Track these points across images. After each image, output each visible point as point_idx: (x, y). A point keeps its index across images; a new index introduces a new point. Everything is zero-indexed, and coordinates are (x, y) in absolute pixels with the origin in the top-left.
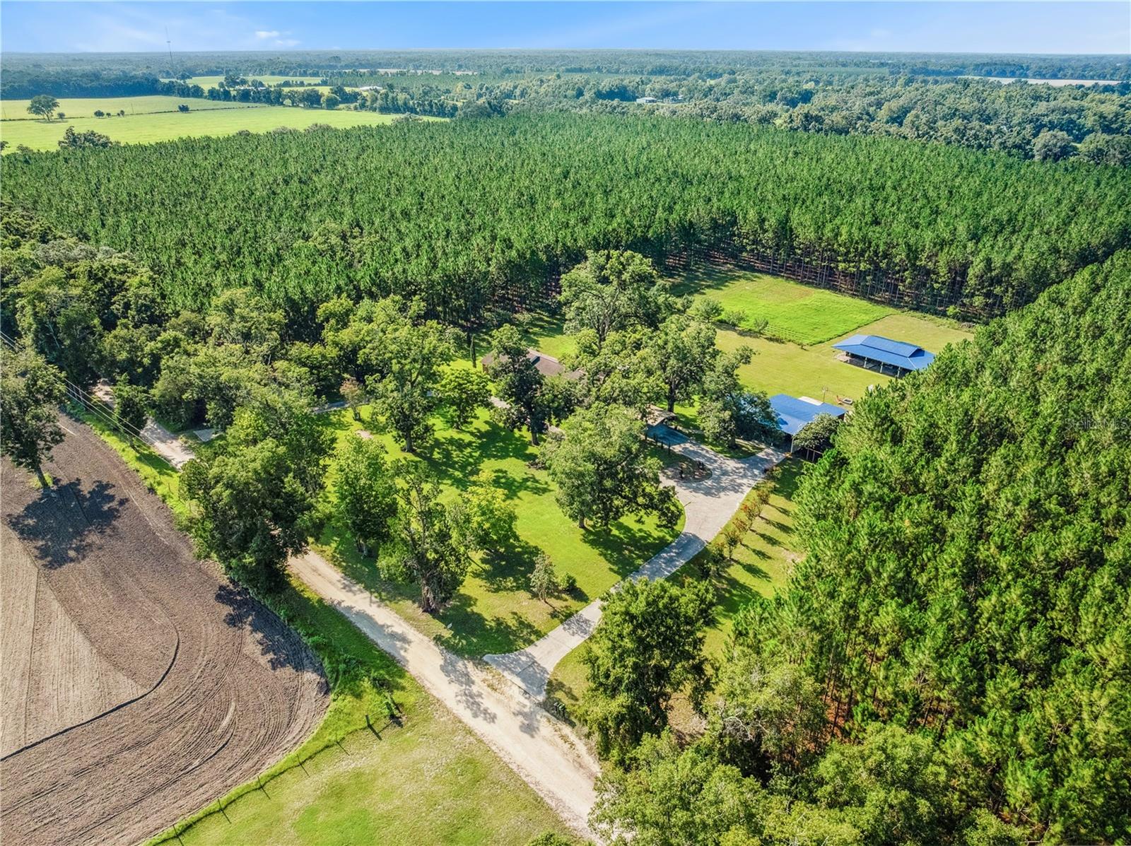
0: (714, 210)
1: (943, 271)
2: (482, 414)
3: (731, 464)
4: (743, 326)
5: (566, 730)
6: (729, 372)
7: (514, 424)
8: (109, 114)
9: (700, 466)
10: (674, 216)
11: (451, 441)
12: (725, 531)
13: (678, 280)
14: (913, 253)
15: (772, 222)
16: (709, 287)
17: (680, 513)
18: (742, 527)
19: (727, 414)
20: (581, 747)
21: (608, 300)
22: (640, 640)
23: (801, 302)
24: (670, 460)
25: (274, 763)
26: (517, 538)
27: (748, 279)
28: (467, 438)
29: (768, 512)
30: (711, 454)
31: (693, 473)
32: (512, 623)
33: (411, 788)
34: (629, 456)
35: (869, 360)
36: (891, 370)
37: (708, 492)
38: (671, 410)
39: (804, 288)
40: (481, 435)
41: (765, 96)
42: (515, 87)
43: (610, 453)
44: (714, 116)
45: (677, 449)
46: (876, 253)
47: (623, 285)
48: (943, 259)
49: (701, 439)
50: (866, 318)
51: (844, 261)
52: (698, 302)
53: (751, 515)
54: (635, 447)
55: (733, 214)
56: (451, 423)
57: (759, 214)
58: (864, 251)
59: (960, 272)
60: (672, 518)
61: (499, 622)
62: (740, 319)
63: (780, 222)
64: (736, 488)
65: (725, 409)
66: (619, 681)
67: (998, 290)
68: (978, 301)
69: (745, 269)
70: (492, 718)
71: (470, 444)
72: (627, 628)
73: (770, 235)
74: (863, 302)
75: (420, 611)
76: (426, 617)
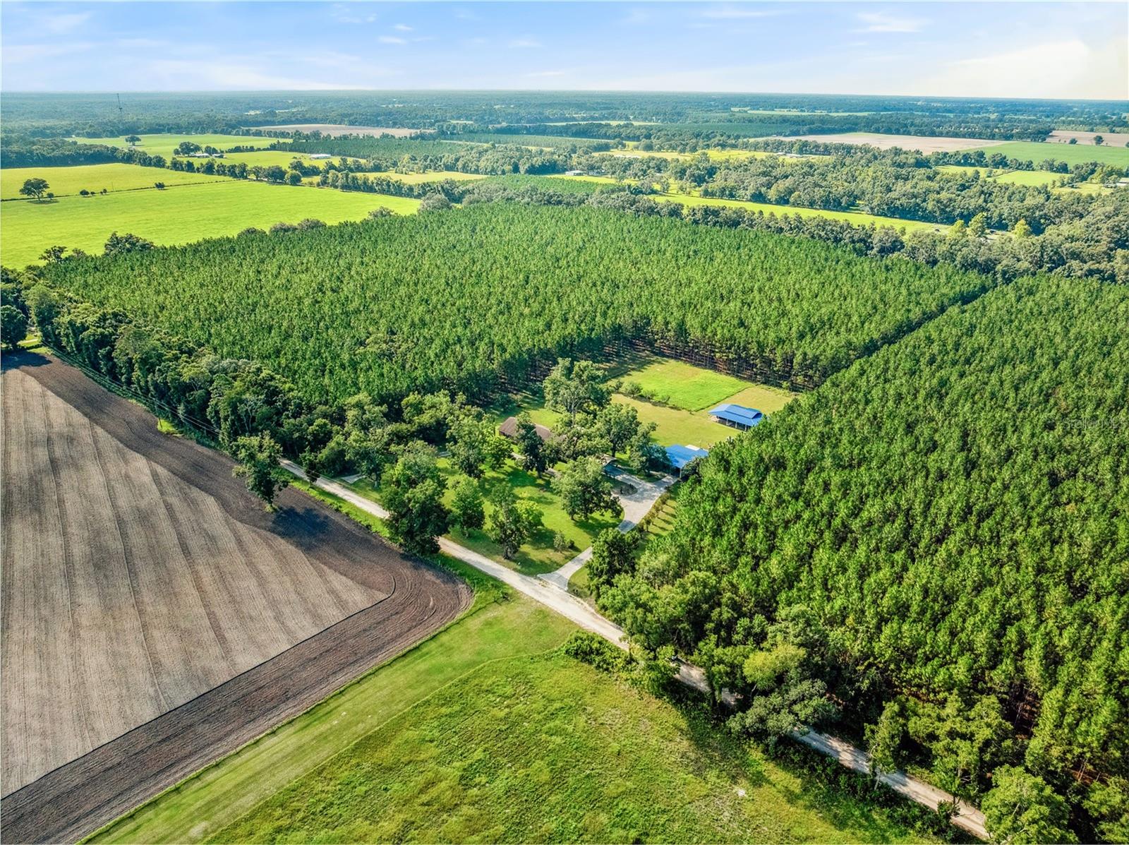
0: (635, 314)
1: (779, 360)
2: (508, 461)
3: (649, 485)
4: (655, 399)
5: (579, 599)
6: (645, 435)
7: (528, 467)
8: (93, 193)
9: (632, 487)
10: (608, 321)
11: (494, 478)
12: (645, 519)
13: (613, 364)
14: (761, 347)
15: (673, 324)
16: (633, 369)
17: (622, 510)
18: (653, 515)
19: (644, 458)
20: (586, 604)
21: (573, 389)
22: (610, 552)
23: (692, 380)
24: (616, 483)
25: (459, 616)
26: (543, 525)
27: (659, 363)
28: (502, 476)
29: (666, 508)
30: (638, 480)
31: (629, 490)
32: (548, 562)
33: (519, 621)
34: (597, 482)
35: (729, 421)
36: (742, 426)
37: (636, 500)
38: (613, 456)
39: (696, 369)
40: (509, 474)
41: (676, 172)
42: (457, 160)
43: (588, 481)
44: (634, 207)
45: (619, 478)
46: (739, 347)
47: (582, 382)
48: (779, 352)
49: (631, 472)
50: (732, 390)
51: (720, 352)
52: (627, 381)
53: (658, 510)
54: (599, 478)
55: (647, 318)
56: (493, 468)
57: (665, 318)
58: (732, 345)
59: (789, 360)
60: (618, 513)
61: (542, 562)
62: (653, 395)
63: (678, 325)
64: (651, 498)
65: (642, 456)
66: (602, 571)
67: (810, 372)
68: (800, 379)
69: (656, 354)
70: (548, 597)
71: (504, 480)
72: (606, 546)
73: (672, 333)
74: (733, 379)
75: (502, 559)
76: (506, 561)
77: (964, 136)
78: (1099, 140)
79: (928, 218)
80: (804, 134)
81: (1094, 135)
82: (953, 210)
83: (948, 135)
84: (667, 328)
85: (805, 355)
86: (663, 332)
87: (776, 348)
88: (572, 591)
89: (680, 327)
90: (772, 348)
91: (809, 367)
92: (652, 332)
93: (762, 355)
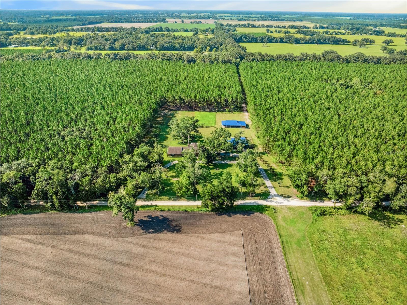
20: (294, 199)
32: (264, 192)
35: (231, 126)
36: (236, 127)
61: (262, 193)
70: (283, 203)
74: (207, 112)
75: (251, 198)
76: (253, 198)
77: (142, 22)
78: (183, 21)
79: (177, 50)
80: (87, 25)
81: (181, 20)
82: (185, 46)
83: (137, 22)
84: (175, 99)
85: (233, 98)
86: (173, 101)
87: (220, 98)
88: (285, 197)
89: (180, 98)
90: (219, 98)
91: (235, 102)
92: (168, 102)
93: (216, 101)
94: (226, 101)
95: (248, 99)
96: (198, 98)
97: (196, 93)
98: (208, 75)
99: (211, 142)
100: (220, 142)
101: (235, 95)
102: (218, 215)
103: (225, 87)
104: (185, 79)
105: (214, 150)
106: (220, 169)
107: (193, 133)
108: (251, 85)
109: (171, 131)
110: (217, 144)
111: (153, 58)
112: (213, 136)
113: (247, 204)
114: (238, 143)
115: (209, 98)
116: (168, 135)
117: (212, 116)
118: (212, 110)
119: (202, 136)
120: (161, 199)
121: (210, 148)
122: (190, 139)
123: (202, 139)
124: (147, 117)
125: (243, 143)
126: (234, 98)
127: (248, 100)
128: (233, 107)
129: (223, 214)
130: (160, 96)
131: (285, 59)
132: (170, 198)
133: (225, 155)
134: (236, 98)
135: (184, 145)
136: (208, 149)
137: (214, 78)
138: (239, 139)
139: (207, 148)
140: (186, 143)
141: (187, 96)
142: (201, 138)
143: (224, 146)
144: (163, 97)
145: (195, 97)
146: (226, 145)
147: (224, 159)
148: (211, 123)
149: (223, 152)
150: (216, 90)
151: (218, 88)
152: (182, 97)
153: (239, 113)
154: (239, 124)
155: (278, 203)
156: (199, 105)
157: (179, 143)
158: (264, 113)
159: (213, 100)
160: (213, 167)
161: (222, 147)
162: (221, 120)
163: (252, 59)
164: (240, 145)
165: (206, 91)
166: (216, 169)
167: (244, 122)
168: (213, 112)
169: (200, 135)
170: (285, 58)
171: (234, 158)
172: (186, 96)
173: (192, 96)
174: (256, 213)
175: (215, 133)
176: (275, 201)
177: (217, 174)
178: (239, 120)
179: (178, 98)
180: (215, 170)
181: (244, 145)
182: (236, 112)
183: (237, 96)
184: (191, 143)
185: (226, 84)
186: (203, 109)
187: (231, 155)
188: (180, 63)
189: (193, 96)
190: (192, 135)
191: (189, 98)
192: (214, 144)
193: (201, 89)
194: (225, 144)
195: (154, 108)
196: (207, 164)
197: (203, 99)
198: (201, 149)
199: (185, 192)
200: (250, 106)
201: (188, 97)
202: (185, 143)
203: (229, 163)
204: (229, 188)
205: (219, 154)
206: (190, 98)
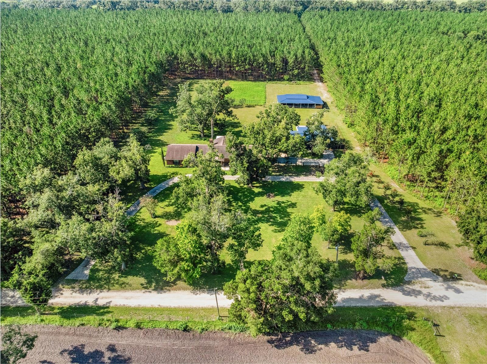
1: (279, 62)
5: (463, 283)
62: (233, 102)
67: (302, 66)
74: (250, 82)
75: (360, 281)
76: (366, 282)
84: (193, 57)
85: (296, 56)
86: (191, 61)
87: (274, 55)
88: (445, 279)
89: (203, 56)
90: (272, 57)
91: (300, 63)
92: (181, 63)
93: (267, 62)
94: (285, 61)
95: (322, 59)
96: (234, 55)
97: (232, 48)
98: (253, 26)
99: (258, 133)
100: (278, 134)
101: (300, 52)
102: (278, 347)
103: (282, 42)
104: (215, 29)
105: (264, 151)
106: (276, 195)
107: (221, 116)
108: (326, 37)
109: (176, 112)
110: (271, 140)
111: (170, 7)
112: (263, 121)
113: (353, 304)
114: (314, 136)
115: (254, 56)
116: (174, 121)
117: (260, 88)
118: (258, 78)
119: (239, 123)
120: (123, 286)
121: (256, 148)
122: (215, 129)
123: (240, 129)
124: (133, 86)
125: (326, 138)
126: (299, 55)
127: (324, 61)
128: (296, 72)
129: (290, 343)
130: (166, 52)
131: (370, 8)
132: (149, 283)
133: (287, 163)
134: (302, 56)
135: (202, 141)
136: (251, 150)
137: (262, 29)
138: (318, 128)
139: (249, 147)
140: (207, 136)
141: (216, 53)
142: (237, 127)
143: (285, 145)
144: (173, 53)
145: (229, 54)
146: (291, 142)
147: (285, 171)
148: (258, 99)
149: (283, 155)
150: (267, 43)
151: (269, 41)
152: (207, 53)
153: (308, 83)
154: (309, 102)
155: (435, 298)
156: (237, 69)
157: (193, 137)
158: (359, 79)
159: (261, 60)
160: (260, 190)
161: (283, 145)
162: (278, 94)
163: (321, 8)
164: (319, 140)
165: (249, 46)
166: (269, 196)
167: (319, 98)
168: (261, 81)
169: (236, 121)
170: (370, 6)
171: (306, 170)
172: (213, 52)
173: (224, 54)
174: (383, 340)
175: (265, 115)
176: (425, 291)
177: (269, 208)
178: (309, 95)
179: (199, 55)
180: (265, 197)
181: (328, 141)
182: (301, 82)
183: (304, 52)
184: (218, 137)
185: (282, 36)
186: (243, 76)
187: (299, 163)
188: (209, 12)
189: (226, 52)
190: (220, 120)
191: (218, 57)
192: (264, 138)
193: (241, 43)
194: (288, 138)
195: (153, 71)
196: (248, 184)
197: (243, 59)
198: (233, 149)
199: (187, 271)
200: (329, 69)
201: (218, 54)
202: (205, 136)
203: (296, 180)
204: (314, 279)
205: (274, 160)
206: (220, 55)
